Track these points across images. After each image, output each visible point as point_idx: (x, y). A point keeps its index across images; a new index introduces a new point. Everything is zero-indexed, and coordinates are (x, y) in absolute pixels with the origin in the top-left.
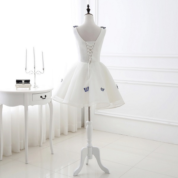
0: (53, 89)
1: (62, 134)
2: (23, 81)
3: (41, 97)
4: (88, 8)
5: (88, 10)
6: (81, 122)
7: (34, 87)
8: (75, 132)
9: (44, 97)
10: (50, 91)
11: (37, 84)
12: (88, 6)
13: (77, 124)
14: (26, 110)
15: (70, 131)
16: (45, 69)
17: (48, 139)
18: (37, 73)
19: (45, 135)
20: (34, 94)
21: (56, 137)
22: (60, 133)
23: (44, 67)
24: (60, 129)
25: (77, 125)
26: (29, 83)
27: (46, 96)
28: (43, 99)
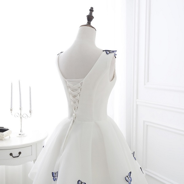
3: (11, 154)
4: (91, 13)
5: (90, 18)
9: (15, 154)
12: (92, 10)
27: (20, 153)
28: (14, 157)
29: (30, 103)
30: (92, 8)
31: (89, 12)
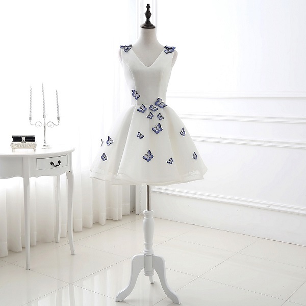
0: (73, 151)
1: (97, 223)
2: (23, 139)
3: (52, 163)
6: (129, 204)
7: (44, 147)
8: (119, 220)
9: (56, 163)
10: (68, 154)
11: (48, 143)
13: (121, 206)
14: (26, 184)
15: (110, 219)
16: (61, 119)
18: (49, 125)
21: (85, 228)
22: (91, 222)
23: (60, 116)
24: (92, 216)
25: (121, 208)
26: (34, 141)
27: (59, 162)
28: (55, 166)
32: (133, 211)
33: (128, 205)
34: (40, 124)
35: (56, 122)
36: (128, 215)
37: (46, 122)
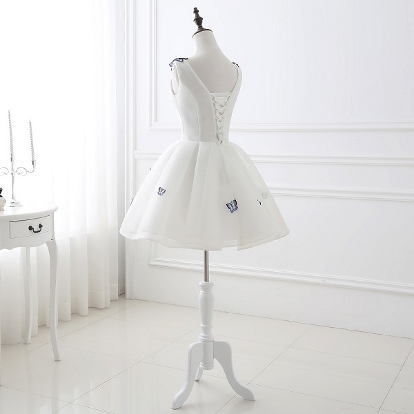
0: (56, 209)
1: (76, 313)
3: (31, 228)
4: (197, 15)
5: (199, 21)
7: (12, 205)
8: (105, 308)
9: (36, 228)
10: (50, 215)
11: (18, 199)
12: (196, 11)
13: (107, 289)
15: (93, 307)
16: (37, 163)
17: (43, 325)
18: (18, 172)
19: (37, 317)
20: (13, 220)
21: (62, 321)
22: (69, 312)
23: (35, 158)
27: (40, 226)
28: (35, 232)
29: (32, 146)
30: (195, 9)
31: (195, 15)
32: (122, 293)
33: (116, 286)
34: (6, 171)
35: (30, 167)
36: (116, 300)
37: (15, 169)
